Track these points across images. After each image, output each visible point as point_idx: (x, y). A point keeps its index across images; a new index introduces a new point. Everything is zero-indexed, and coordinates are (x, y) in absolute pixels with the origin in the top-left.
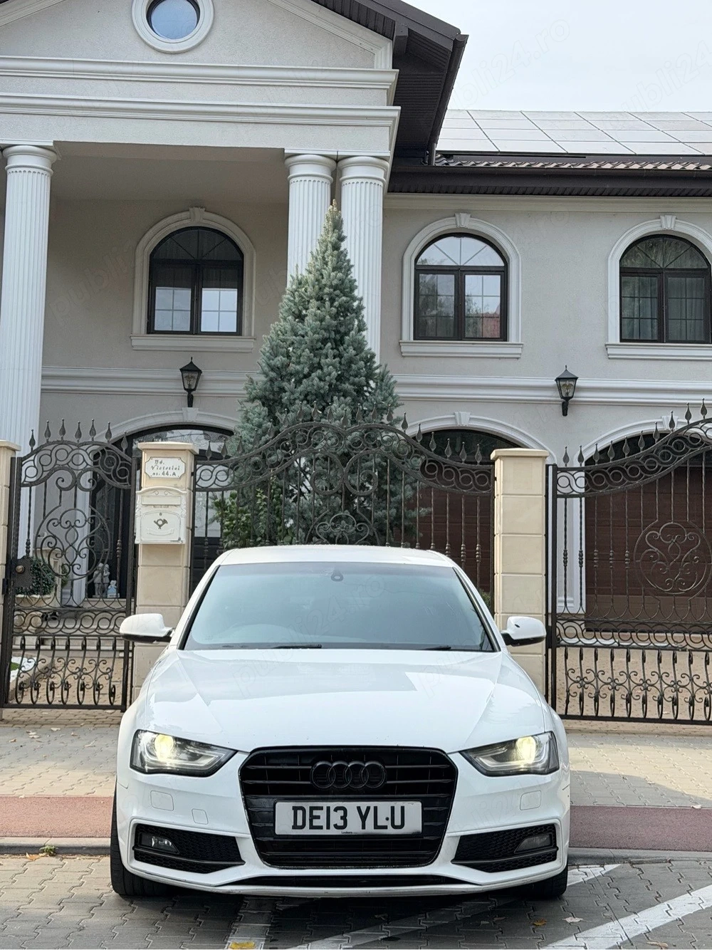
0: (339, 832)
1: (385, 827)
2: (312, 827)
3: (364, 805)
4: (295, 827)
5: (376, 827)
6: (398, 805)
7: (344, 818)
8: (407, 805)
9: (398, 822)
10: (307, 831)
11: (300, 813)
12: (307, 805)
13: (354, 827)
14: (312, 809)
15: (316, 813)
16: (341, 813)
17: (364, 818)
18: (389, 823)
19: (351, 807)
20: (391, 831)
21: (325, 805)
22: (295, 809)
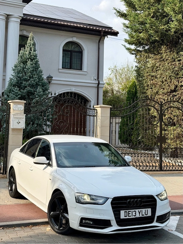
0: (134, 217)
1: (144, 215)
2: (129, 216)
3: (139, 210)
4: (125, 216)
5: (142, 215)
6: (146, 209)
7: (135, 213)
8: (148, 209)
9: (146, 214)
10: (128, 217)
11: (126, 213)
12: (127, 211)
13: (138, 216)
14: (129, 212)
15: (129, 213)
16: (135, 212)
17: (139, 213)
18: (145, 214)
19: (137, 210)
20: (145, 216)
21: (131, 210)
22: (125, 212)
